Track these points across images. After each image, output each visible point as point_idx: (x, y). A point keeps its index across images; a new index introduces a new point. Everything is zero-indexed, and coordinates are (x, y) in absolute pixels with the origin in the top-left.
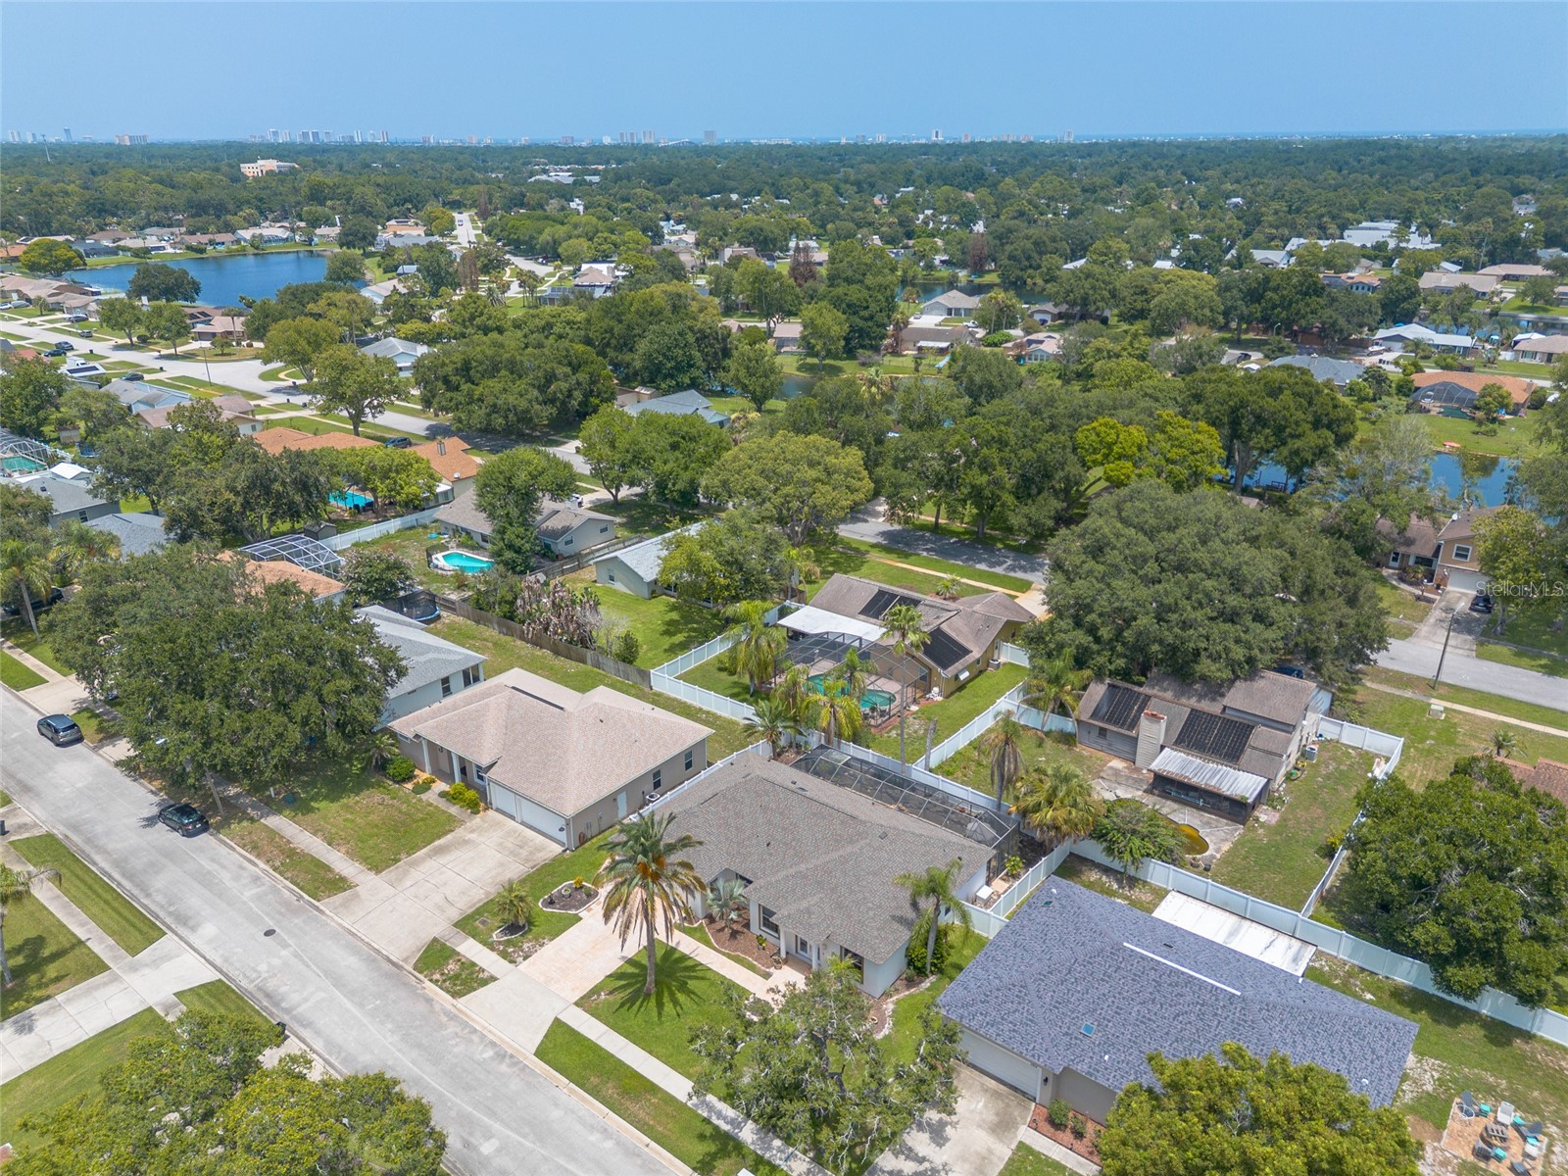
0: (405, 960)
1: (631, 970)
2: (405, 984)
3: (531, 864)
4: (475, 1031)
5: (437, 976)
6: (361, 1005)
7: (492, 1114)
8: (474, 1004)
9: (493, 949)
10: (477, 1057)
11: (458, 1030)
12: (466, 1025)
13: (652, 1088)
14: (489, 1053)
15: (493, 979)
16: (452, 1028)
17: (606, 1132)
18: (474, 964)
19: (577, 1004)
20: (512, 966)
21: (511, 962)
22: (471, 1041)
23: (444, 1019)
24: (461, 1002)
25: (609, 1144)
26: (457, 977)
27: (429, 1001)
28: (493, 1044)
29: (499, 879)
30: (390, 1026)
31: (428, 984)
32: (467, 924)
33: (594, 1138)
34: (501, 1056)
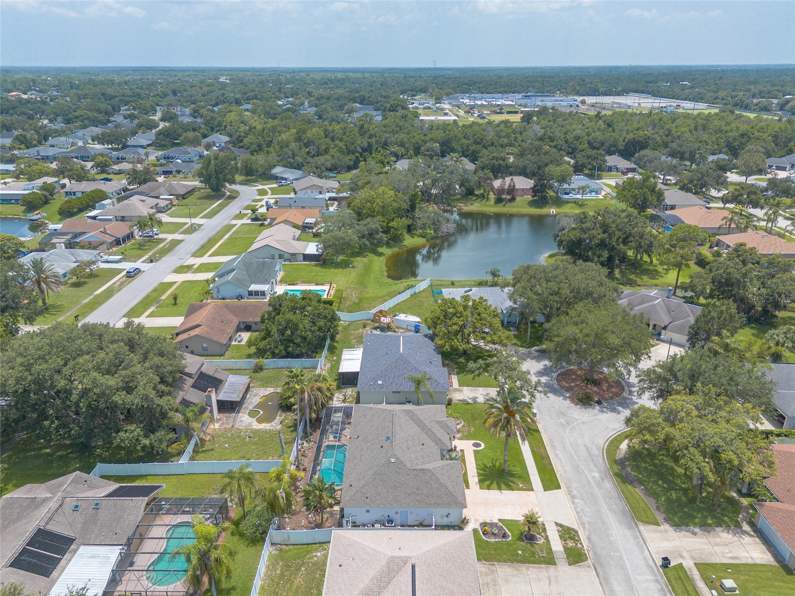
0: (589, 567)
1: (503, 486)
2: (595, 554)
3: (492, 568)
4: (577, 512)
5: (579, 545)
6: (621, 558)
7: (589, 482)
8: (571, 522)
9: (547, 536)
10: (582, 502)
11: (583, 517)
12: (579, 517)
13: (533, 452)
14: (576, 500)
15: (557, 524)
16: (585, 520)
17: (556, 455)
18: (561, 537)
19: (533, 490)
20: (545, 523)
21: (544, 525)
22: (581, 510)
23: (586, 525)
24: (575, 527)
25: (558, 452)
26: (571, 538)
27: (589, 539)
28: (573, 503)
29: (516, 573)
30: (612, 539)
31: (585, 547)
32: (550, 560)
33: (561, 456)
34: (573, 497)
